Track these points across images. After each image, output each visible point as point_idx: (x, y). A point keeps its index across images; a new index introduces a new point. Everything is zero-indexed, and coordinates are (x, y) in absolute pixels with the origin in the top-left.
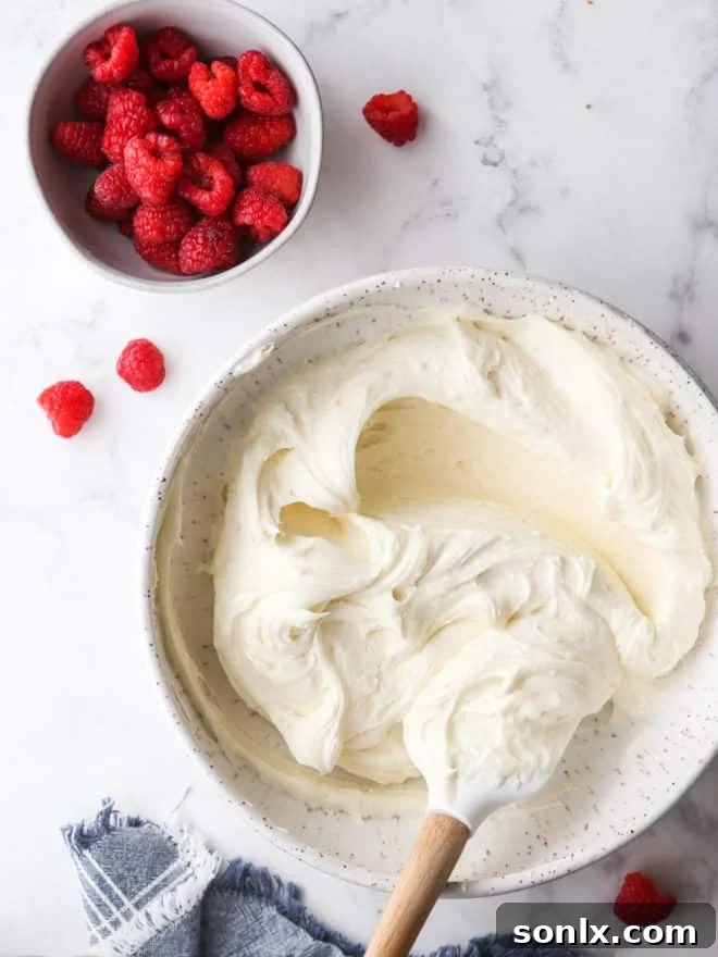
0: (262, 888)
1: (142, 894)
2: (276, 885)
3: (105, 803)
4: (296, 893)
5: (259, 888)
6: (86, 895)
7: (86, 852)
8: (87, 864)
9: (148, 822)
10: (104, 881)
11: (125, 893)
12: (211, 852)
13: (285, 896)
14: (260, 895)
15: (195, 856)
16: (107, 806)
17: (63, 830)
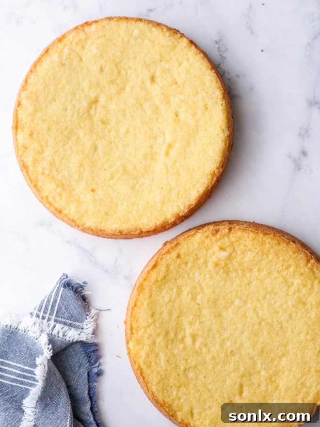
0: (92, 361)
1: (60, 319)
2: (97, 365)
3: (84, 283)
4: (99, 374)
5: (92, 360)
6: (47, 299)
7: (62, 289)
8: (58, 291)
9: (87, 303)
10: (56, 303)
11: (57, 312)
12: (93, 334)
13: (95, 370)
14: (89, 362)
15: (87, 329)
16: (84, 285)
17: (64, 274)
